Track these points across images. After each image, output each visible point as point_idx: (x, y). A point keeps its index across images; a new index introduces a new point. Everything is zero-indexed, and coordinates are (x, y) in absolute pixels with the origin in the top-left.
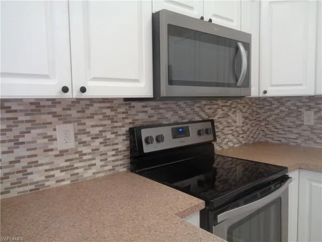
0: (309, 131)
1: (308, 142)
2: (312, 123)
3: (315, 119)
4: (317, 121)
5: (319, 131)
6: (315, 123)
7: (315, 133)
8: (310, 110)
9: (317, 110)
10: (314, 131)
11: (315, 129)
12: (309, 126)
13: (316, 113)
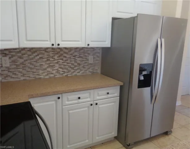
0: (6, 70)
1: (7, 78)
2: (8, 65)
3: (10, 62)
4: (11, 64)
5: (13, 70)
6: (10, 65)
7: (11, 71)
8: (6, 56)
9: (11, 56)
10: (10, 70)
11: (11, 69)
12: (6, 67)
13: (10, 58)
